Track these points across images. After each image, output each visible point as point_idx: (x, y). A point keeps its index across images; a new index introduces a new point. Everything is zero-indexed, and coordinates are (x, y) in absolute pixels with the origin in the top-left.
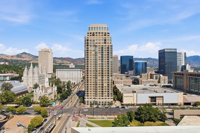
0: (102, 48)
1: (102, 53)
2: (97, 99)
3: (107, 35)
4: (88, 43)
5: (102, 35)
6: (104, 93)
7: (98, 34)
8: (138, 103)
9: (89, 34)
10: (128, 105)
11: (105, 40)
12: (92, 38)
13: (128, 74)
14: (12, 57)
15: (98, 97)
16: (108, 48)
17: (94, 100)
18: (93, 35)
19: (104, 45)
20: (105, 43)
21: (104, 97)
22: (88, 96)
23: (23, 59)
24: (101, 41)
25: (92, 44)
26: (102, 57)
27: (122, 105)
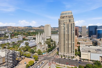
0: (68, 25)
1: (68, 28)
2: (65, 53)
3: (71, 17)
4: (60, 23)
5: (68, 18)
6: (69, 51)
7: (66, 17)
8: (91, 59)
9: (61, 18)
10: (84, 60)
11: (70, 20)
12: (62, 20)
13: (93, 37)
14: (37, 28)
15: (66, 53)
16: (72, 25)
17: (63, 54)
18: (63, 18)
19: (69, 23)
20: (70, 22)
21: (69, 53)
22: (60, 52)
23: (41, 29)
24: (67, 21)
25: (62, 23)
26: (68, 30)
27: (80, 59)
